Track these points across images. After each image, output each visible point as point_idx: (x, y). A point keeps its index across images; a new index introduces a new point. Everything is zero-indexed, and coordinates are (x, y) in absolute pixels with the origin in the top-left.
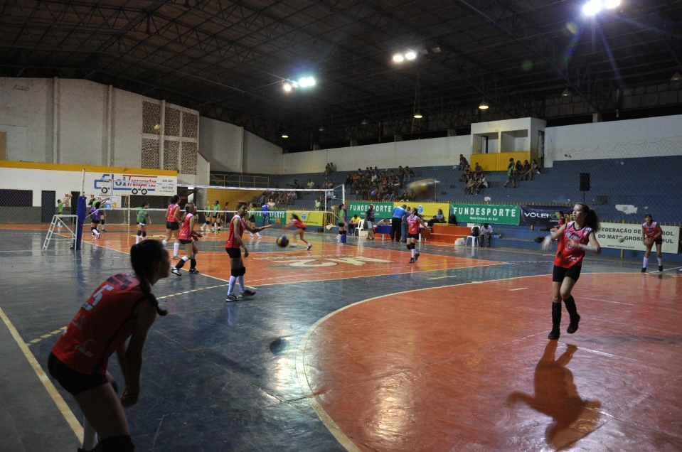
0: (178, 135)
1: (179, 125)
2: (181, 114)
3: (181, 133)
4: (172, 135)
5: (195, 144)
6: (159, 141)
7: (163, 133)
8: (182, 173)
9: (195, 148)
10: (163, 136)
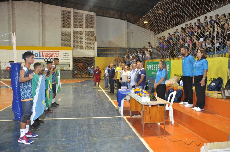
0: (83, 27)
1: (83, 22)
2: (84, 15)
3: (84, 26)
4: (79, 28)
5: (94, 32)
6: (70, 31)
7: (72, 26)
8: (86, 49)
9: (93, 35)
10: (72, 28)
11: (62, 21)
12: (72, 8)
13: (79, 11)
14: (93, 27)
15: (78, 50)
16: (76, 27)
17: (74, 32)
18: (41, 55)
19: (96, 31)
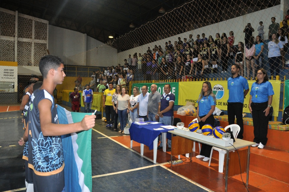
0: (31, 38)
1: (31, 30)
3: (33, 36)
4: (26, 38)
5: (46, 44)
6: (13, 42)
7: (16, 35)
8: (34, 66)
9: (45, 47)
10: (16, 38)
12: (17, 12)
13: (26, 16)
14: (45, 39)
15: (24, 66)
16: (22, 37)
17: (19, 42)
19: (48, 44)
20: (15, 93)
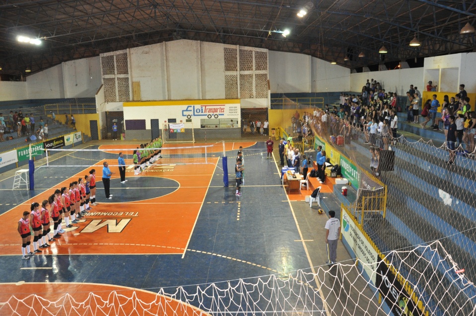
0: (252, 69)
1: (252, 62)
2: (254, 53)
3: (254, 68)
4: (247, 70)
5: (266, 74)
6: (236, 76)
7: (238, 69)
8: (256, 98)
9: (266, 78)
10: (238, 72)
11: (225, 62)
12: (238, 45)
13: (247, 48)
14: (265, 69)
15: (246, 99)
16: (243, 70)
17: (241, 75)
18: (204, 111)
19: (269, 74)
20: (239, 128)
